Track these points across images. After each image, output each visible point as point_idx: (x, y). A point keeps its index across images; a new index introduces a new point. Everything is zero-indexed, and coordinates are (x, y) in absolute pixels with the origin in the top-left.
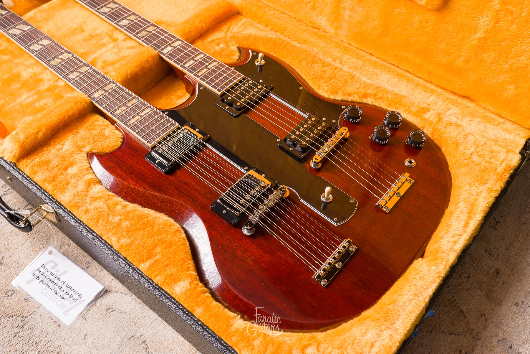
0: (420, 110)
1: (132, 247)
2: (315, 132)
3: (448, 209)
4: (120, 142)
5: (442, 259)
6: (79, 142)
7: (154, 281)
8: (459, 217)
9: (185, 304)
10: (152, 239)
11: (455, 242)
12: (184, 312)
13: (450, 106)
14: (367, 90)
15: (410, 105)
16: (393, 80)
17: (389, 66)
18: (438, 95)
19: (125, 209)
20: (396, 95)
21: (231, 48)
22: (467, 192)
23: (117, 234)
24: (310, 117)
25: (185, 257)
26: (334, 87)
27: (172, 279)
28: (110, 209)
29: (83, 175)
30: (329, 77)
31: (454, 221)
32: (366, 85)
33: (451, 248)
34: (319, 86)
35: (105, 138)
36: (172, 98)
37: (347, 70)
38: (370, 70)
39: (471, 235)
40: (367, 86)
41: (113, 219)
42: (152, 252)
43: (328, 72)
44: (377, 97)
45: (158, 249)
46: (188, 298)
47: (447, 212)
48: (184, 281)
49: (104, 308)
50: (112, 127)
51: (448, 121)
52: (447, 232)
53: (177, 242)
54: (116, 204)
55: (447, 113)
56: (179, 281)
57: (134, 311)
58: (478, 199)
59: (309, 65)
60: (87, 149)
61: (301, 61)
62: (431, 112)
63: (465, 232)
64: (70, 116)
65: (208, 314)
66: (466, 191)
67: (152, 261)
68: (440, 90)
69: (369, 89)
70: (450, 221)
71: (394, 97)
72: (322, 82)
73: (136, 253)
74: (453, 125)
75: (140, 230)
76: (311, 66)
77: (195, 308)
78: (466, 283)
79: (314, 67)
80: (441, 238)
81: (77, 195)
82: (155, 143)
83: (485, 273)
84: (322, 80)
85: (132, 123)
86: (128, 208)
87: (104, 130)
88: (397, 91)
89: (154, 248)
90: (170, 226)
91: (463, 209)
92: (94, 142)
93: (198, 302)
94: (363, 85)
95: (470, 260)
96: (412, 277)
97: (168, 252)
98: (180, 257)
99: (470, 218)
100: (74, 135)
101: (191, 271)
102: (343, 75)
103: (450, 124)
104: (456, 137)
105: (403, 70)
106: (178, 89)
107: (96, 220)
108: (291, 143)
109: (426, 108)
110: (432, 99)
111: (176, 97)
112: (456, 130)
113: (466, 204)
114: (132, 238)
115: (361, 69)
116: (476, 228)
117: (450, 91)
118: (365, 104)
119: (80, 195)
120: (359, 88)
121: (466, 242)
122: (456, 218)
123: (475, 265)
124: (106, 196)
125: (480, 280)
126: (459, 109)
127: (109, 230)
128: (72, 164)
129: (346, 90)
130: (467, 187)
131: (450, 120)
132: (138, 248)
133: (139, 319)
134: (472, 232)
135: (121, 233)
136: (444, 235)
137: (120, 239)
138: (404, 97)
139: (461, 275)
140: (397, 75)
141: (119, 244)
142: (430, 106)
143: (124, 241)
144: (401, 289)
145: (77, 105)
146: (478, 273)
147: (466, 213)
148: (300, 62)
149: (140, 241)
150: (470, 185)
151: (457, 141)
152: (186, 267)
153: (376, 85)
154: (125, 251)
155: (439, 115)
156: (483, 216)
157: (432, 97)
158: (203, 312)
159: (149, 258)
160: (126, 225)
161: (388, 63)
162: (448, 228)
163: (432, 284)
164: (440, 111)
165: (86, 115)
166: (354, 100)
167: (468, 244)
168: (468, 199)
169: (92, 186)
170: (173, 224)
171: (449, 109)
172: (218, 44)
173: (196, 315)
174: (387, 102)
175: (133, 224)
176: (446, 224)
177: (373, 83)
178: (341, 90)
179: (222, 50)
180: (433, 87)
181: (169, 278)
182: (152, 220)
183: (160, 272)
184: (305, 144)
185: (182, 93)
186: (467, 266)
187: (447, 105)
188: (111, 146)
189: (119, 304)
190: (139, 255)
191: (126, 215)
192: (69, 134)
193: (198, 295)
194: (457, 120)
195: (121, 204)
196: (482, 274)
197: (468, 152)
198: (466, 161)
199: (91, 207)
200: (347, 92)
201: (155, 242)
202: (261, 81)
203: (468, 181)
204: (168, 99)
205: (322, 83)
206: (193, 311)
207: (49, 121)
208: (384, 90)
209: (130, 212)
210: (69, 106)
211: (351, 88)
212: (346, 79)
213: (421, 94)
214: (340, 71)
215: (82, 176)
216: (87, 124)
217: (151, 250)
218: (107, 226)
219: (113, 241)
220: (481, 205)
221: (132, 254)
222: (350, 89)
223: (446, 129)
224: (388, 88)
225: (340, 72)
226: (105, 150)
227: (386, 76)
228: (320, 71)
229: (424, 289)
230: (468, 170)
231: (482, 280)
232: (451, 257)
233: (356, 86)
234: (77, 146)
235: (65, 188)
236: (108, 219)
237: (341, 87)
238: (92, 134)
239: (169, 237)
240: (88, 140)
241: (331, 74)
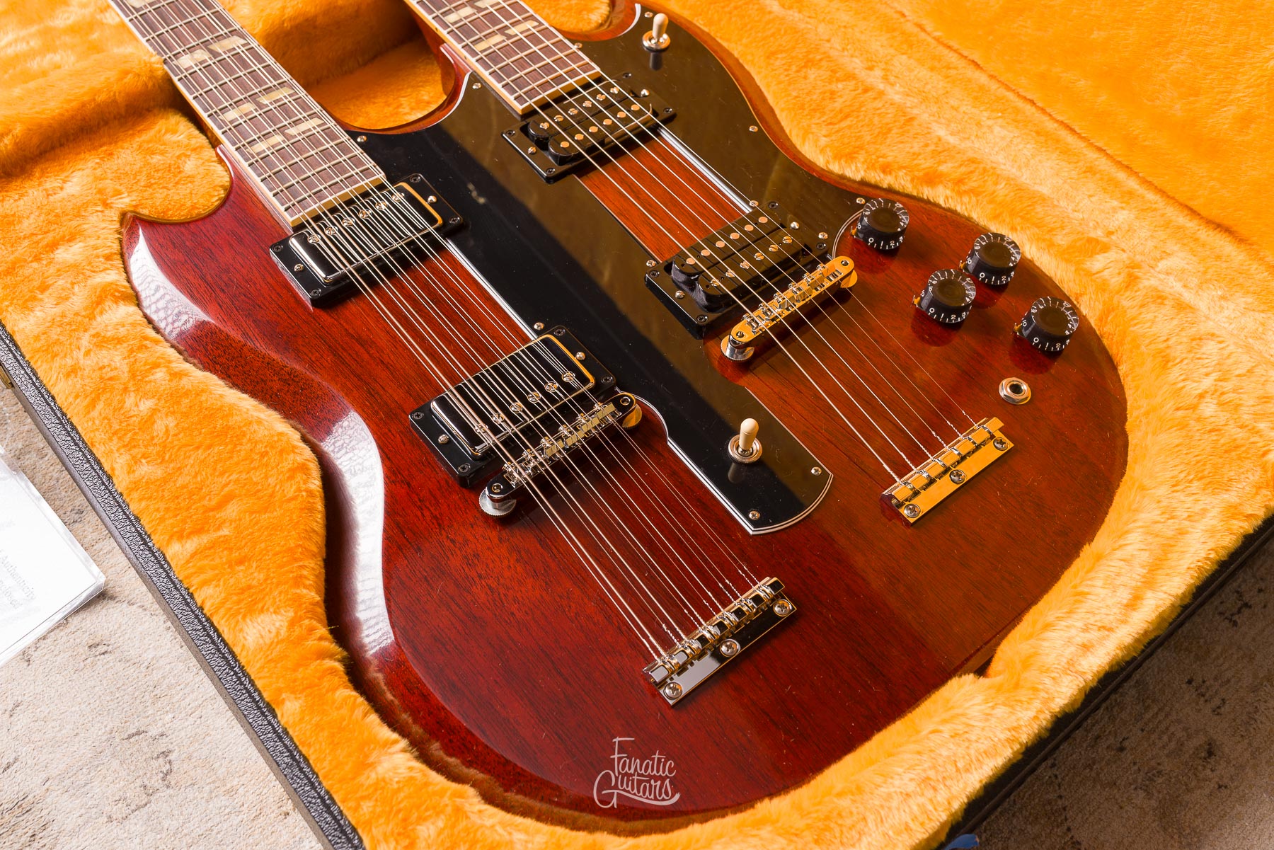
0: (1078, 244)
1: (163, 491)
2: (759, 256)
3: (1093, 544)
4: (217, 198)
5: (1035, 690)
6: (108, 181)
7: (196, 596)
8: (1118, 575)
9: (260, 678)
10: (224, 480)
11: (1086, 648)
12: (254, 700)
13: (1172, 246)
14: (940, 163)
15: (1052, 226)
16: (1021, 146)
17: (1020, 104)
18: (1143, 210)
19: (173, 384)
20: (1020, 189)
22: (1161, 505)
23: (135, 447)
24: (754, 216)
25: (300, 545)
26: (846, 141)
27: (245, 602)
28: (133, 376)
29: (94, 272)
30: (841, 111)
31: (1099, 583)
32: (940, 149)
33: (1071, 663)
34: (806, 132)
35: (180, 180)
36: (401, 105)
37: (897, 98)
38: (964, 109)
39: (1142, 635)
40: (942, 151)
41: (137, 405)
42: (212, 514)
43: (841, 96)
44: (963, 188)
45: (231, 511)
46: (273, 665)
47: (1088, 551)
48: (275, 612)
49: (86, 639)
50: (209, 153)
51: (1156, 290)
52: (1070, 612)
53: (289, 501)
54: (156, 366)
55: (1157, 266)
56: (262, 611)
57: (162, 662)
58: (1187, 533)
59: (794, 68)
60: (125, 202)
61: (773, 53)
62: (1112, 255)
63: (1124, 622)
64: (99, 105)
65: (316, 719)
66: (1159, 502)
67: (205, 539)
68: (1151, 196)
69: (946, 162)
70: (1089, 583)
71: (1012, 194)
72: (817, 121)
73: (167, 509)
74: (1166, 302)
75: (198, 448)
76: (798, 71)
77: (284, 696)
78: (1107, 764)
79: (805, 78)
80: (1048, 627)
81: (59, 321)
82: (303, 216)
83: (1173, 745)
84: (818, 115)
85: (258, 151)
86: (185, 381)
87: (183, 158)
88: (1028, 181)
89: (221, 506)
90: (281, 452)
91: (1135, 553)
92: (149, 187)
93: (295, 681)
94: (932, 147)
95: (1138, 699)
96: (931, 727)
97: (257, 523)
98: (283, 543)
99: (1149, 582)
100: (102, 159)
101: (305, 587)
102: (883, 110)
103: (1160, 297)
104: (1167, 340)
105: (1057, 121)
106: (427, 81)
107: (88, 399)
108: (682, 278)
109: (1097, 241)
110: (1123, 216)
111: (413, 104)
112: (1172, 319)
113: (1150, 539)
114: (172, 465)
115: (937, 101)
116: (1161, 618)
117: (1181, 204)
118: (928, 202)
119: (69, 324)
120: (919, 154)
121: (1120, 654)
122: (1108, 576)
123: (1148, 716)
124: (134, 339)
125: (1153, 763)
126: (1194, 258)
127: (115, 433)
128: (71, 237)
129: (877, 154)
130: (1162, 491)
131: (1160, 288)
132: (177, 498)
133: (169, 687)
134: (1145, 626)
135: (146, 446)
136: (1059, 619)
137: (136, 461)
138: (1043, 199)
139: (1098, 737)
140: (1038, 133)
141: (132, 476)
142: (1114, 237)
143: (145, 469)
144: (890, 755)
145: (125, 80)
146: (1151, 741)
147: (1143, 567)
149: (188, 478)
150: (1173, 486)
151: (1168, 351)
152: (291, 575)
153: (970, 154)
154: (141, 500)
155: (1133, 268)
156: (1189, 586)
157: (1124, 212)
158: (303, 712)
159: (198, 531)
160: (167, 427)
161: (1019, 95)
162: (1076, 601)
163: (987, 761)
164: (1139, 258)
165: (149, 110)
166: (897, 187)
167: (1127, 659)
168: (1160, 526)
169: (108, 303)
170: (294, 447)
171: (1166, 254)
173: (282, 715)
174: (992, 206)
175: (184, 429)
176: (1075, 587)
177: (966, 145)
178: (863, 152)
180: (1133, 184)
181: (235, 598)
182: (240, 427)
183: (217, 575)
184: (718, 288)
185: (431, 95)
186: (1124, 715)
187: (1164, 241)
188: (189, 204)
189: (127, 636)
190: (176, 516)
191: (174, 398)
192: (87, 156)
193: (302, 662)
194: (1182, 290)
195: (167, 367)
196: (1164, 747)
197: (1194, 388)
198: (1180, 413)
199: (88, 363)
200: (881, 159)
201: (227, 489)
202: (645, 92)
203: (1168, 474)
204: (389, 105)
205: (817, 124)
206: (278, 705)
208: (990, 172)
209: (187, 394)
210: (102, 78)
211: (893, 153)
212: (887, 124)
213: (1093, 199)
214: (875, 99)
215: (88, 273)
216: (145, 137)
217: (212, 510)
218: (113, 420)
219: (116, 466)
220: (1192, 550)
221: (158, 510)
222: (891, 154)
223: (1143, 310)
224: (1003, 167)
225: (877, 101)
226: (170, 213)
227: (1004, 133)
228: (818, 91)
229: (958, 770)
230: (1177, 442)
231: (1159, 764)
232: (1064, 690)
233: (912, 148)
234: (100, 192)
235: (33, 299)
236: (122, 402)
237: (868, 143)
238: (148, 164)
239: (272, 481)
240: (135, 179)
241: (848, 103)
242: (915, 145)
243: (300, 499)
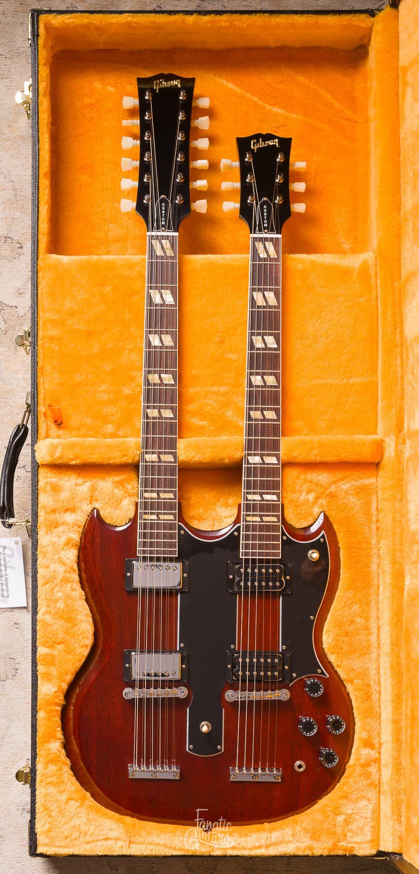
0: (366, 741)
1: (48, 628)
4: (124, 523)
6: (96, 493)
7: (38, 667)
8: (262, 839)
9: (39, 700)
10: (64, 636)
12: (35, 705)
14: (357, 678)
20: (370, 708)
21: (315, 508)
22: (294, 832)
23: (49, 607)
27: (49, 678)
28: (62, 581)
31: (255, 836)
35: (118, 508)
37: (374, 639)
39: (251, 856)
40: (363, 674)
41: (57, 593)
42: (55, 645)
43: (354, 625)
45: (61, 647)
46: (44, 700)
48: (53, 686)
51: (371, 773)
53: (76, 655)
56: (50, 683)
58: (292, 843)
59: (350, 602)
60: (97, 505)
61: (350, 589)
62: (373, 752)
63: (250, 850)
64: (108, 464)
65: (46, 722)
66: (295, 830)
67: (50, 651)
70: (253, 834)
73: (46, 635)
74: (368, 780)
75: (64, 620)
76: (350, 604)
77: (41, 710)
79: (351, 608)
81: (53, 544)
82: (141, 557)
86: (74, 593)
89: (59, 644)
90: (83, 637)
91: (273, 837)
93: (47, 707)
97: (64, 656)
98: (68, 667)
99: (267, 846)
101: (65, 682)
102: (362, 642)
103: (368, 777)
104: (354, 791)
107: (46, 581)
113: (281, 837)
114: (54, 621)
119: (55, 548)
120: (355, 670)
122: (260, 836)
124: (69, 568)
127: (47, 599)
128: (72, 510)
130: (300, 828)
132: (50, 633)
135: (52, 609)
136: (236, 836)
137: (47, 613)
141: (43, 617)
143: (47, 618)
145: (123, 459)
147: (270, 842)
148: (346, 590)
149: (56, 628)
150: (304, 830)
151: (350, 794)
152: (64, 678)
153: (371, 683)
154: (41, 627)
155: (373, 762)
157: (390, 744)
158: (44, 717)
159: (50, 647)
160: (60, 607)
162: (244, 836)
165: (126, 469)
168: (288, 836)
169: (70, 546)
170: (88, 637)
172: (310, 491)
173: (38, 715)
175: (64, 611)
179: (306, 502)
181: (46, 675)
183: (46, 665)
188: (114, 521)
190: (47, 639)
192: (96, 476)
193: (51, 704)
195: (72, 585)
199: (52, 567)
201: (63, 641)
202: (288, 577)
204: (214, 498)
206: (39, 712)
207: (88, 456)
209: (73, 597)
210: (116, 455)
212: (358, 649)
214: (365, 635)
215: (70, 530)
217: (56, 643)
218: (49, 593)
219: (40, 610)
221: (43, 633)
223: (360, 777)
227: (389, 686)
234: (92, 495)
235: (50, 530)
236: (54, 588)
237: (342, 653)
238: (113, 493)
239: (76, 645)
240: (105, 497)
241: (353, 631)
242: (357, 665)
243: (79, 657)
